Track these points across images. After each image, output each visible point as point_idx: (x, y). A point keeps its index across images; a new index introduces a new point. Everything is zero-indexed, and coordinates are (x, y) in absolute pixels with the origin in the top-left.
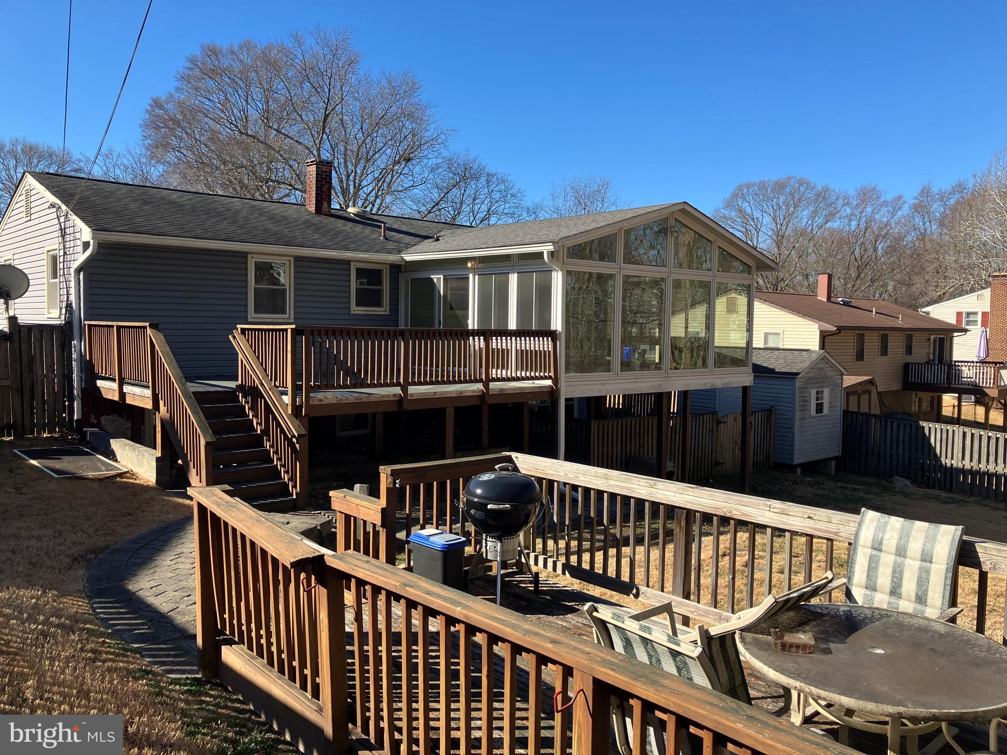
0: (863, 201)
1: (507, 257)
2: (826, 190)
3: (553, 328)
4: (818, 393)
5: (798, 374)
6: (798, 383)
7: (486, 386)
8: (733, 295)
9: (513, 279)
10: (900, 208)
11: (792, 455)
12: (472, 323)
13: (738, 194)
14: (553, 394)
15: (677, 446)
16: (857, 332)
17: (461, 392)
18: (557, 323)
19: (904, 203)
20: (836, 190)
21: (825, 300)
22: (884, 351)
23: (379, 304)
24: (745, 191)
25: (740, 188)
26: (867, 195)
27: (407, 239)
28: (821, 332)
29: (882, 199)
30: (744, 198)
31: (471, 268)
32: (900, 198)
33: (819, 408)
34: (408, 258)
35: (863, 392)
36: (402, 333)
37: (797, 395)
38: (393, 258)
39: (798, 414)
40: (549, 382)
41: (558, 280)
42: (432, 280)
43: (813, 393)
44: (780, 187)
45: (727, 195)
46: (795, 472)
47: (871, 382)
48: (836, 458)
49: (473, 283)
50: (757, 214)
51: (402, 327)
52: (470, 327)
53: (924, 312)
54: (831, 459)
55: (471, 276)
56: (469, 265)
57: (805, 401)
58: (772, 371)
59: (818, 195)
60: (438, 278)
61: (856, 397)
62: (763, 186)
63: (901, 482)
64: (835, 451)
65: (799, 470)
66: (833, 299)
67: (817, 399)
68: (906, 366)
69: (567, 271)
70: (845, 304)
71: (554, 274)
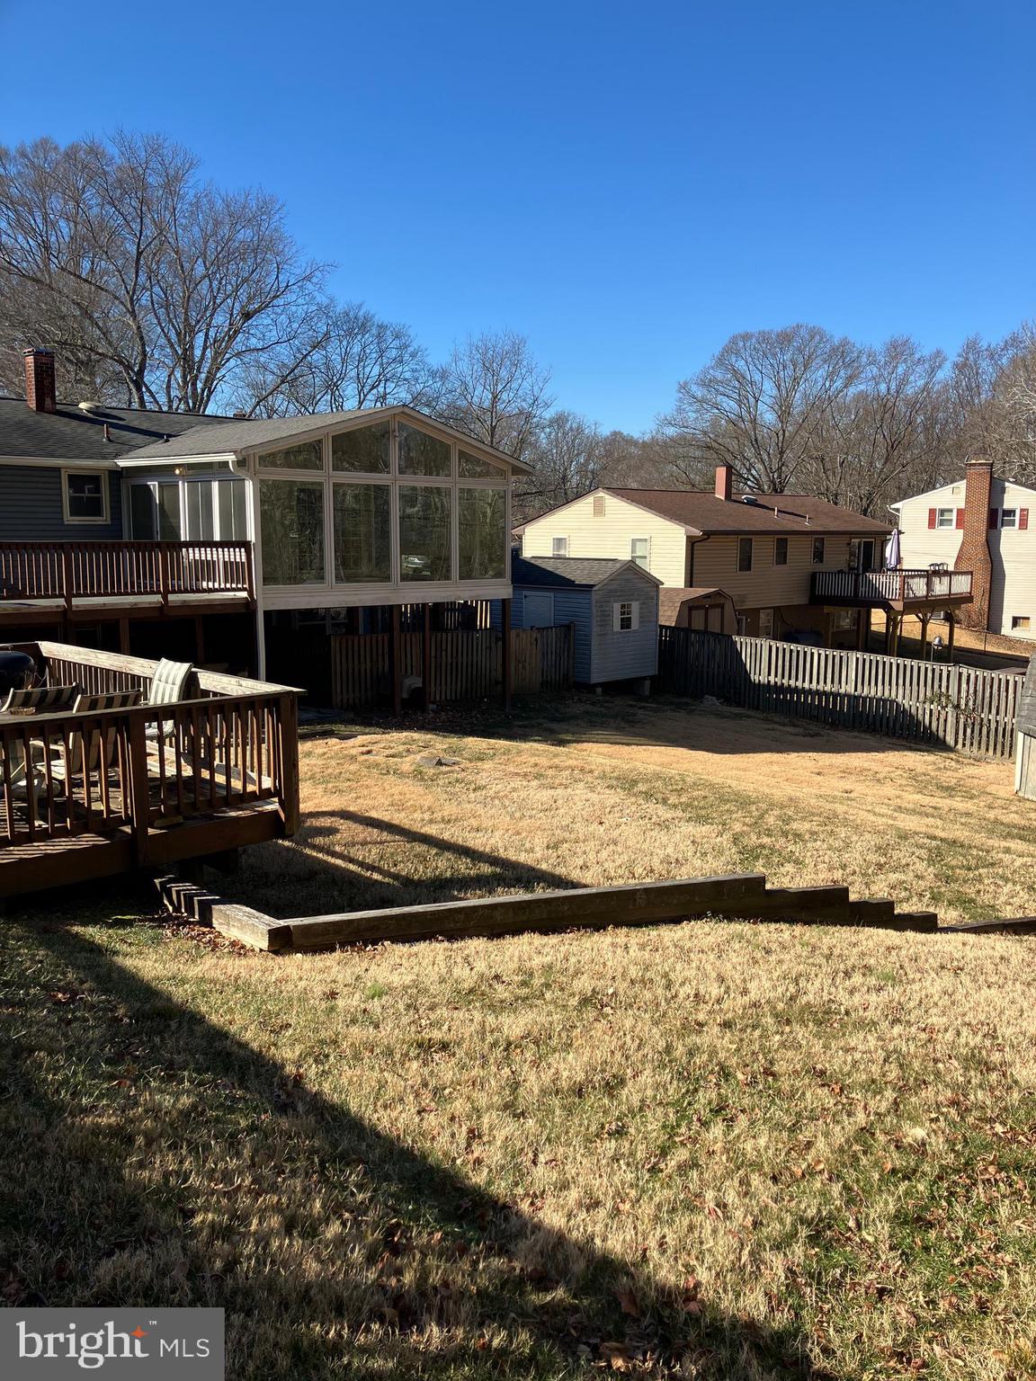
0: (893, 358)
1: (210, 465)
2: (845, 343)
3: (249, 539)
4: (623, 606)
5: (593, 586)
6: (595, 597)
7: (165, 598)
8: (601, 494)
9: (215, 486)
10: (940, 366)
11: (589, 672)
12: (184, 536)
13: (731, 349)
14: (249, 606)
15: (444, 664)
16: (777, 537)
17: (136, 604)
18: (251, 535)
19: (945, 359)
20: (857, 345)
21: (723, 498)
22: (782, 558)
23: (98, 513)
24: (741, 344)
25: (734, 340)
26: (898, 350)
27: (140, 438)
28: (688, 537)
29: (917, 356)
30: (738, 354)
31: (180, 475)
32: (938, 353)
33: (626, 623)
34: (123, 463)
35: (712, 606)
36: (127, 545)
37: (594, 610)
38: (106, 463)
39: (595, 630)
40: (244, 594)
41: (249, 487)
42: (148, 486)
43: (617, 607)
44: (785, 338)
45: (717, 350)
46: (594, 692)
47: (717, 594)
48: (652, 678)
49: (183, 489)
50: (757, 377)
51: (126, 540)
52: (182, 539)
53: (894, 509)
54: (645, 678)
55: (180, 483)
56: (177, 472)
57: (606, 617)
58: (569, 583)
59: (834, 350)
60: (154, 485)
61: (702, 612)
62: (764, 337)
63: (710, 701)
64: (652, 669)
65: (599, 690)
66: (733, 497)
67: (622, 613)
68: (813, 576)
69: (262, 481)
70: (752, 503)
71: (247, 483)
